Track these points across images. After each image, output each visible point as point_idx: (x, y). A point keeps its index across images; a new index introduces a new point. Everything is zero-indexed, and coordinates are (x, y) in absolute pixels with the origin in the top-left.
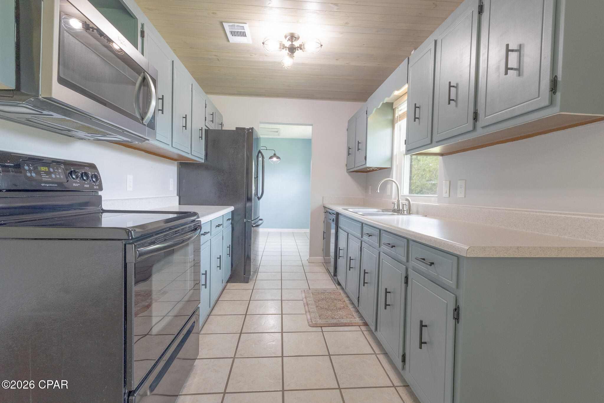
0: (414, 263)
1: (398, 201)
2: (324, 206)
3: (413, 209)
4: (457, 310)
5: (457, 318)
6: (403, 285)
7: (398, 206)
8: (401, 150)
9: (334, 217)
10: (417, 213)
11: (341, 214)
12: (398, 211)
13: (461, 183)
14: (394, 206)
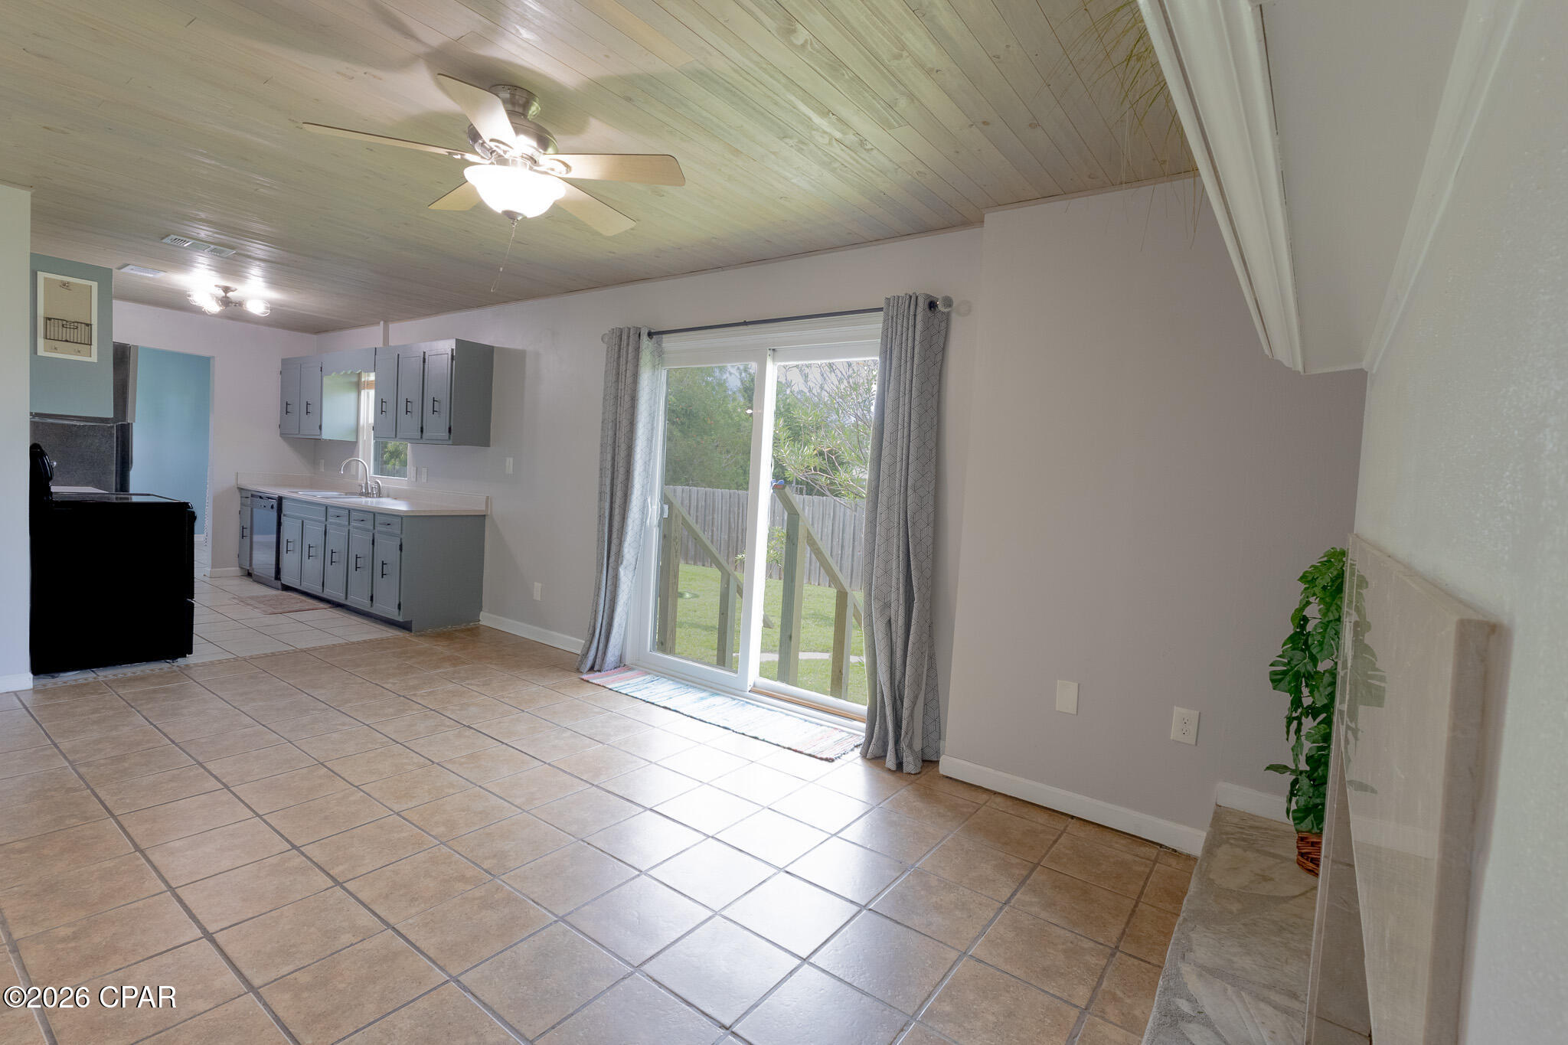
0: (379, 528)
1: (367, 483)
2: (238, 488)
3: (382, 491)
4: (401, 546)
5: (401, 549)
6: (371, 546)
7: (367, 488)
8: (370, 422)
9: (275, 503)
10: (388, 496)
11: (285, 498)
12: (367, 495)
13: (424, 470)
14: (362, 489)
